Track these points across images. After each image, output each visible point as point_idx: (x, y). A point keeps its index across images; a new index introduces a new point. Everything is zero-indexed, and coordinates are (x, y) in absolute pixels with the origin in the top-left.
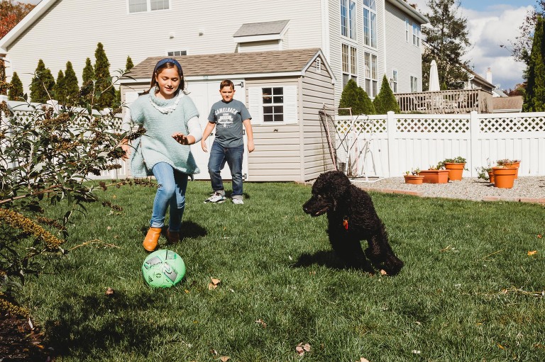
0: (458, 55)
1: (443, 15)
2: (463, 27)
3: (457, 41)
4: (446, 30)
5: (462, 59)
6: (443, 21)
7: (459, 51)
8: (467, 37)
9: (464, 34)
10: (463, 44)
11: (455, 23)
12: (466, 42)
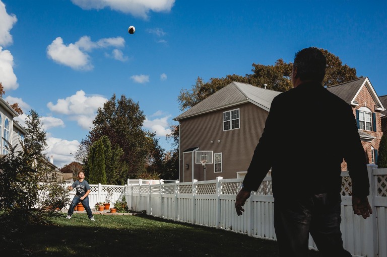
0: (40, 150)
1: (33, 129)
2: (44, 136)
3: (40, 143)
4: (34, 137)
5: (43, 152)
6: (33, 132)
7: (41, 148)
8: (46, 141)
9: (44, 140)
10: (44, 145)
11: (40, 134)
12: (45, 144)
